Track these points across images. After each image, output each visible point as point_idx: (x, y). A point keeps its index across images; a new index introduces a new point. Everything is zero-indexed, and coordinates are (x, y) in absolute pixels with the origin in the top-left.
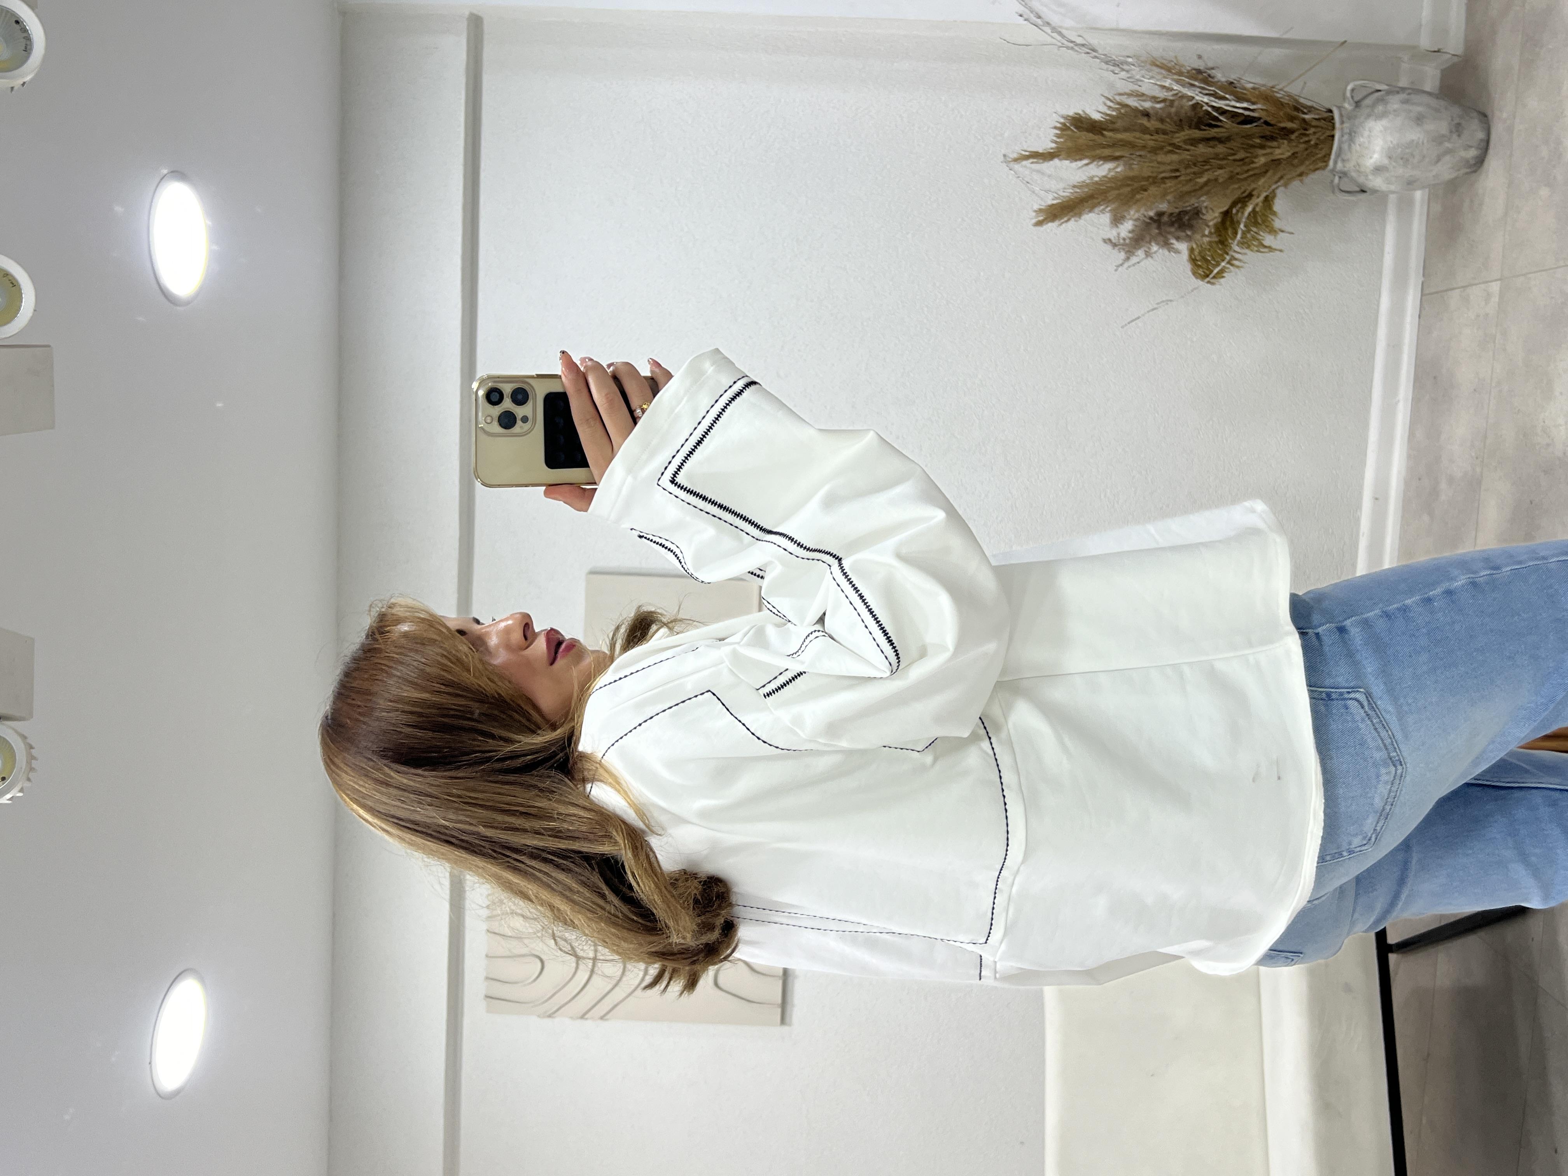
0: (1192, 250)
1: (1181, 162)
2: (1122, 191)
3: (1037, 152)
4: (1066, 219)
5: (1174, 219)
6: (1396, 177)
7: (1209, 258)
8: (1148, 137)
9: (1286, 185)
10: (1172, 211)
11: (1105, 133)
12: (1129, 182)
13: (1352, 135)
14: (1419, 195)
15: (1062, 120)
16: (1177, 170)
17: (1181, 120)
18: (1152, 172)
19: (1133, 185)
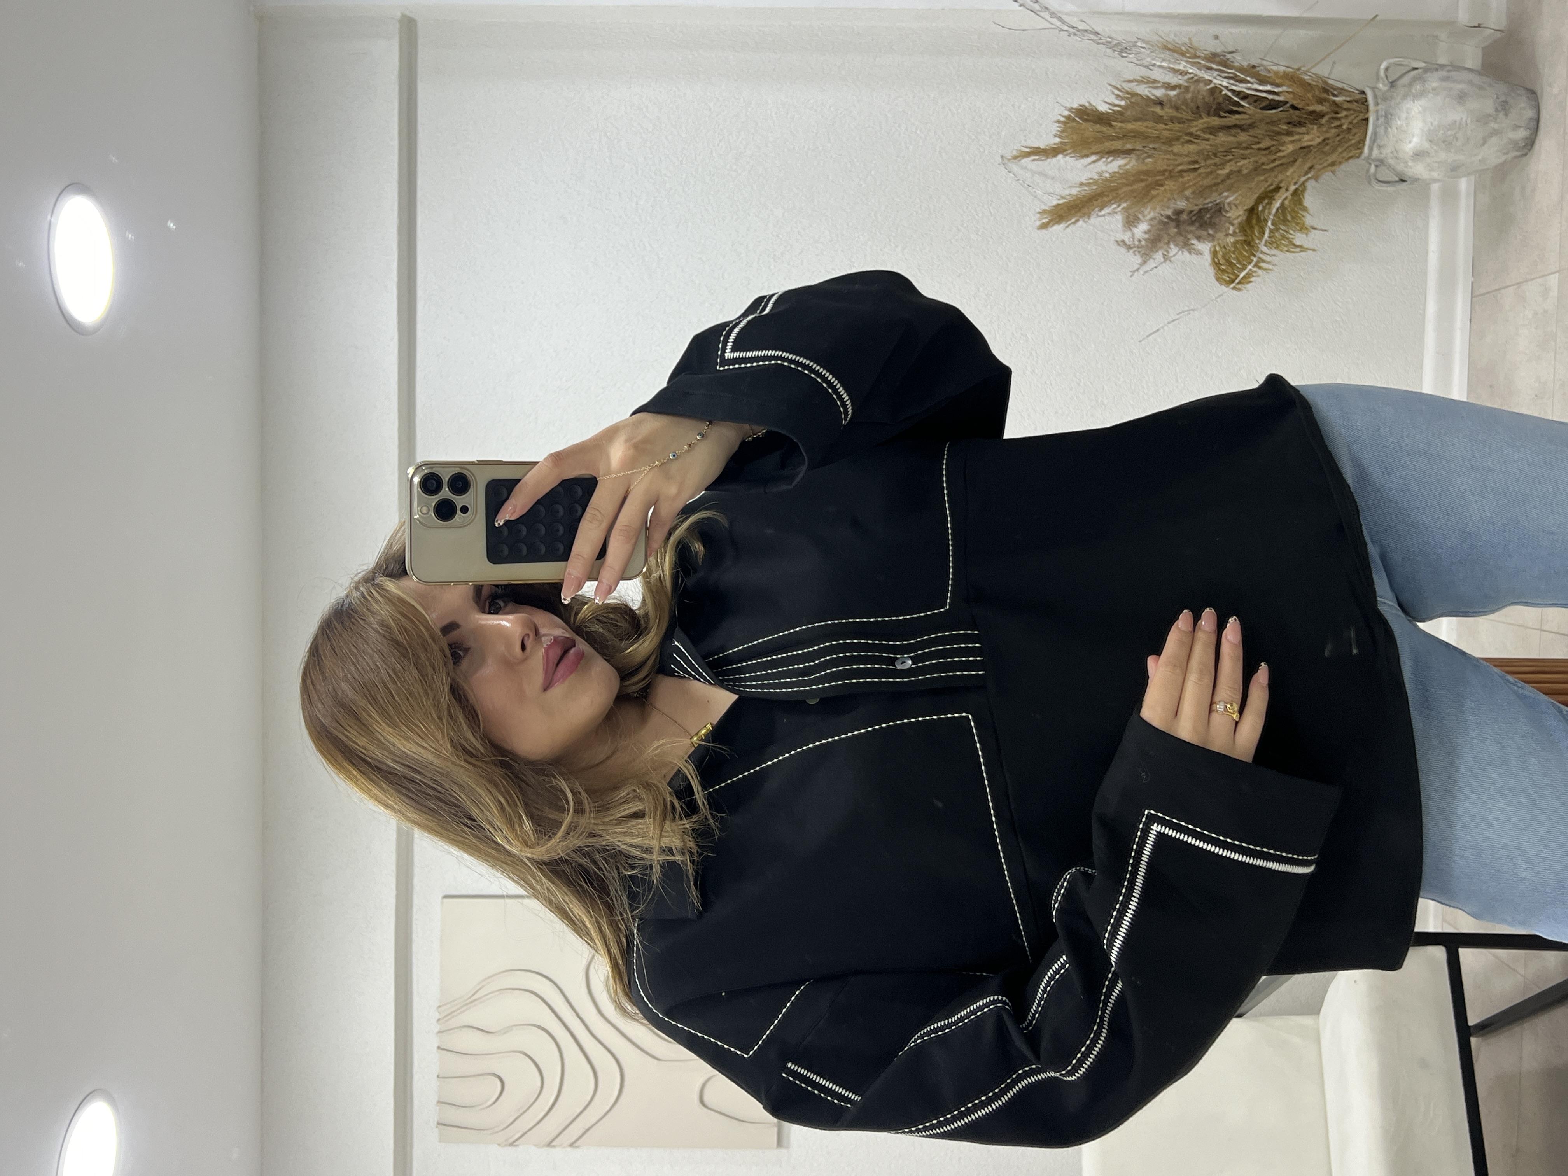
0: (1214, 254)
1: (1199, 153)
2: (1135, 187)
3: (1040, 148)
4: (1073, 220)
5: (1194, 218)
6: (1438, 162)
7: (1234, 262)
8: (1162, 126)
9: (1316, 178)
10: (1192, 209)
11: (1113, 123)
12: (1142, 177)
13: (1388, 117)
14: (1464, 185)
15: (1066, 113)
16: (1196, 162)
17: (1198, 107)
18: (1168, 166)
19: (1147, 180)
